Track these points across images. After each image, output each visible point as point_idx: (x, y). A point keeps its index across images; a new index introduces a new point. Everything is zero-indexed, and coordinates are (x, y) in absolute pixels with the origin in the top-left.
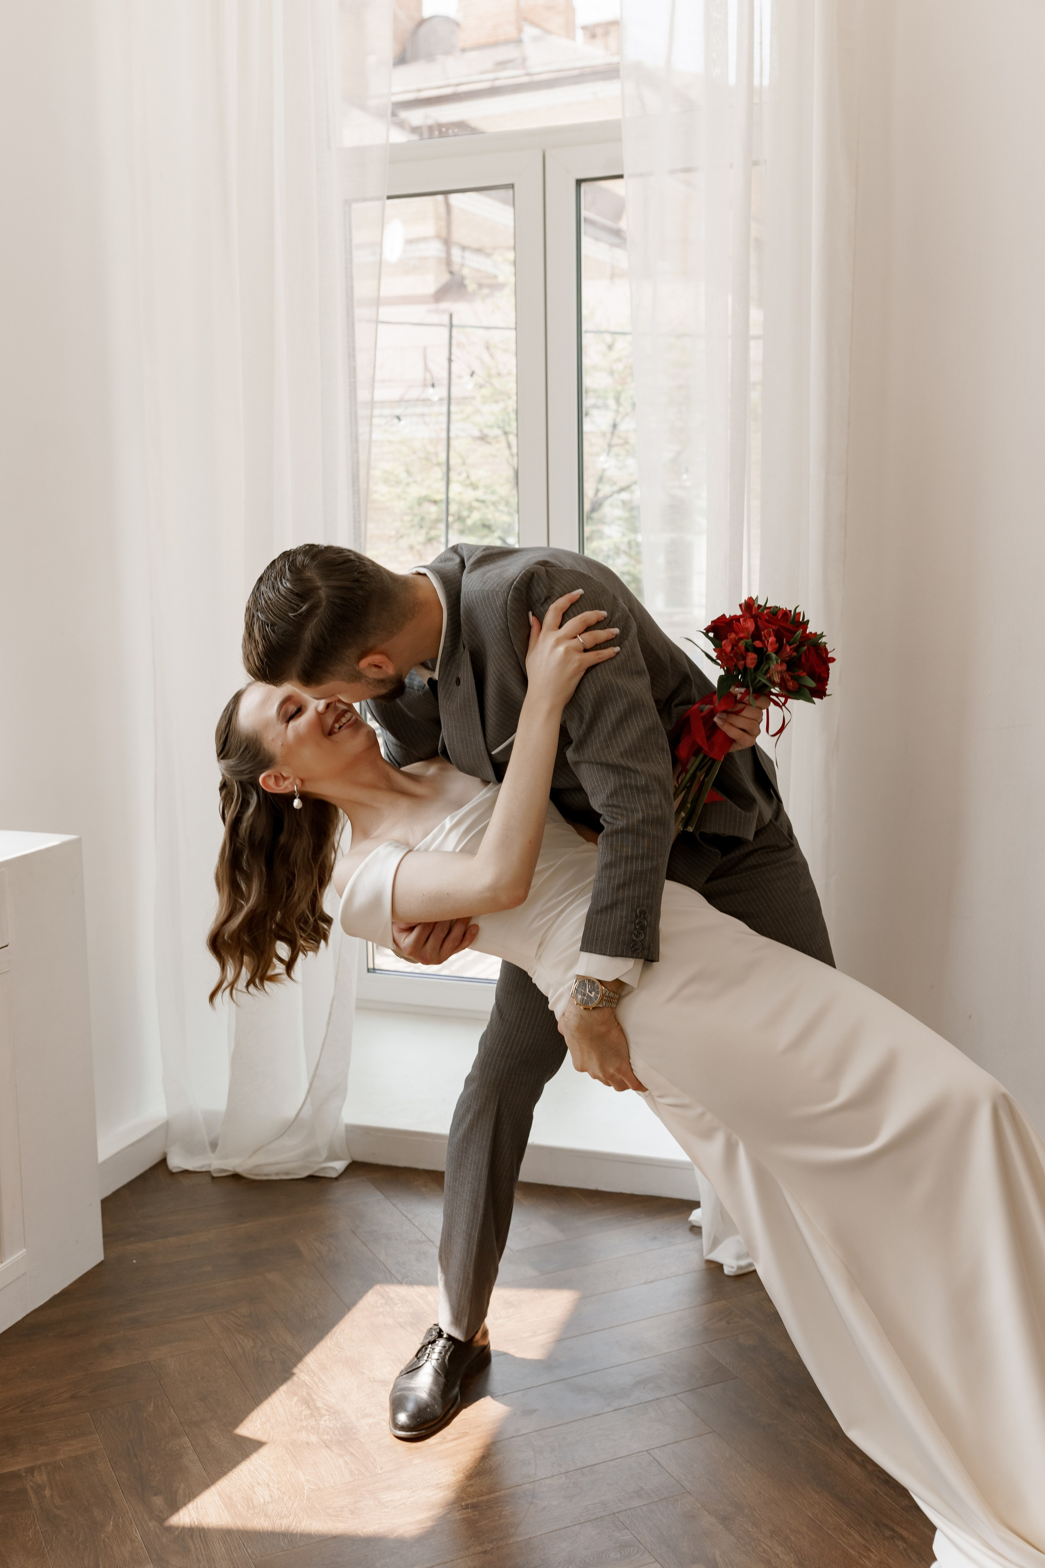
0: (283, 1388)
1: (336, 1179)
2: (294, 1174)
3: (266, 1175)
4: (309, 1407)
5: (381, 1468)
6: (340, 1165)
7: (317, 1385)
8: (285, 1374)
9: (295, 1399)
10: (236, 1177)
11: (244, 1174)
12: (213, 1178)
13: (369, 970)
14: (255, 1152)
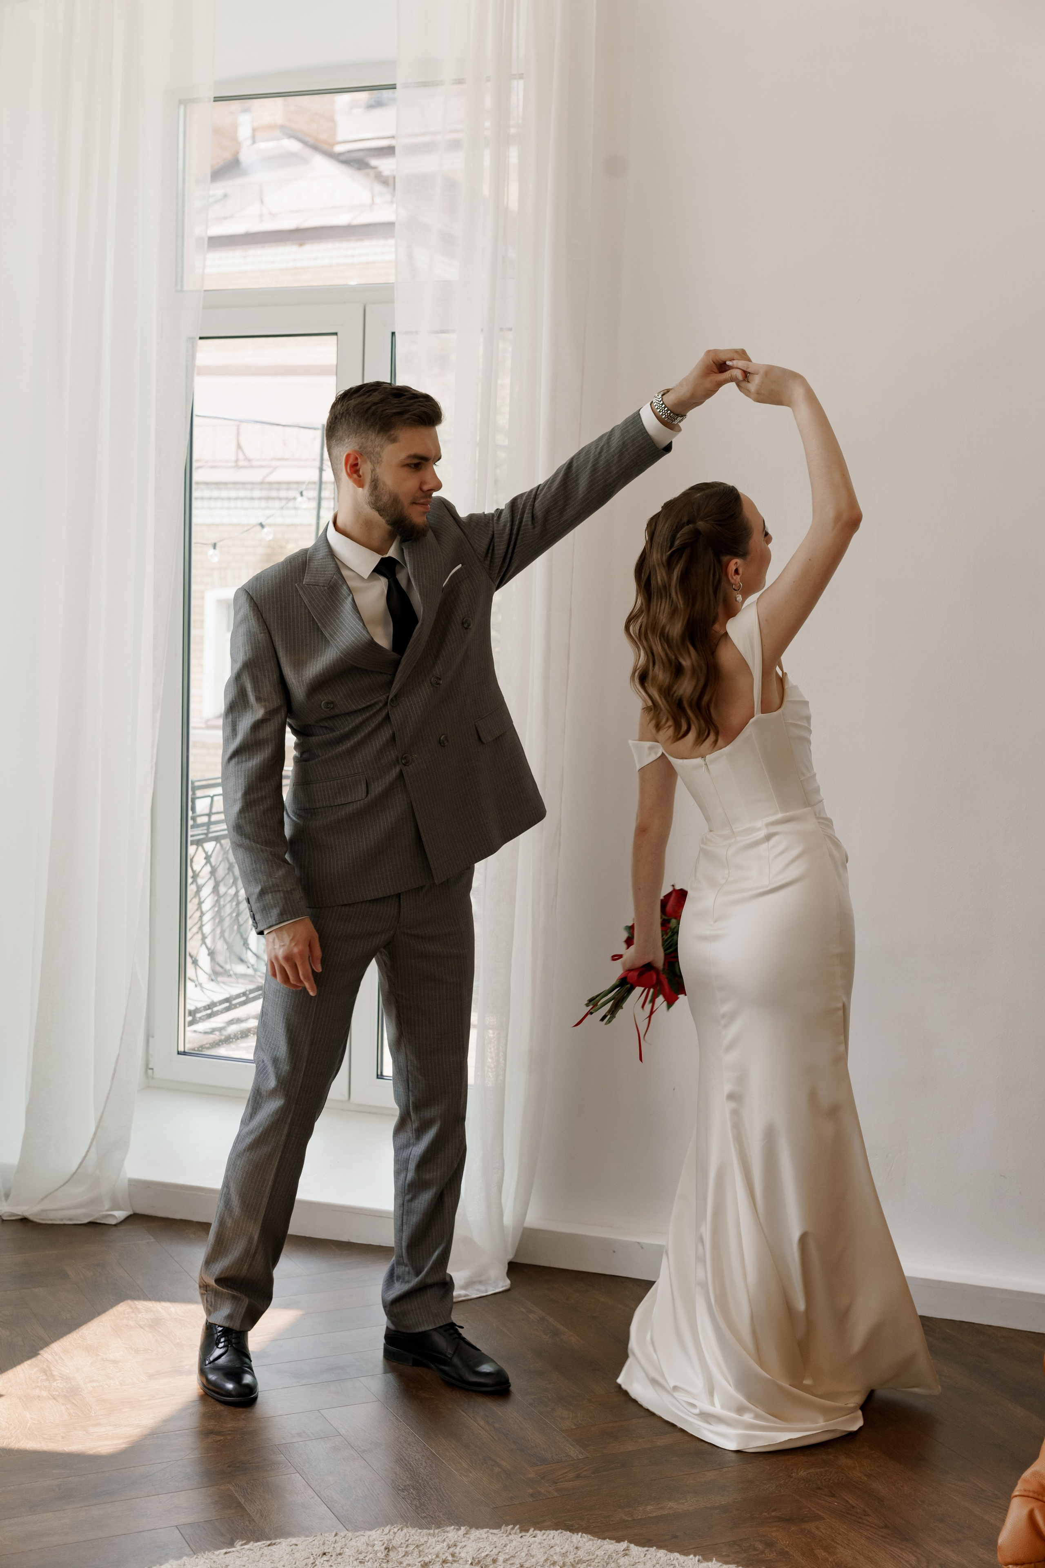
0: (29, 1362)
1: (115, 1225)
2: (77, 1220)
3: (51, 1220)
4: (46, 1375)
5: (95, 1413)
6: (120, 1215)
7: (56, 1361)
8: (33, 1353)
9: (36, 1369)
10: (24, 1221)
11: (31, 1218)
12: (3, 1220)
13: (179, 1053)
14: (43, 1199)
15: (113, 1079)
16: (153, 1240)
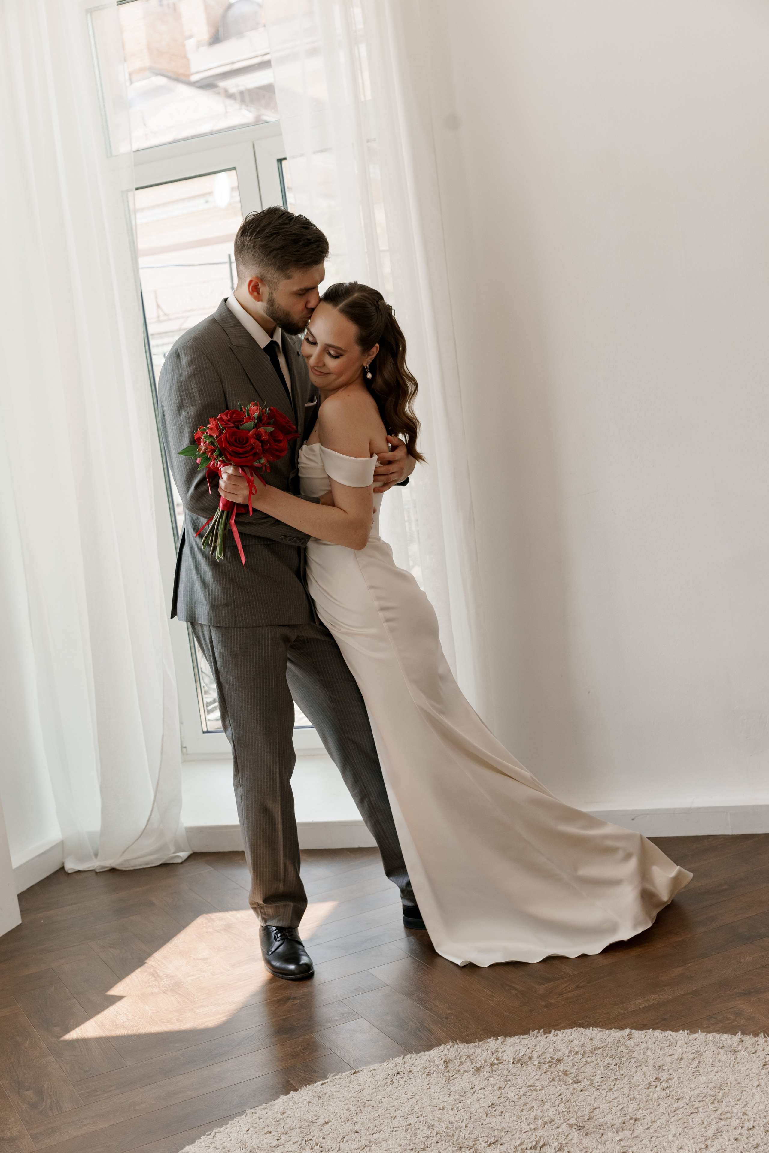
0: (139, 970)
1: (181, 863)
2: (152, 864)
3: (133, 867)
4: (154, 977)
5: (198, 998)
6: (184, 855)
7: (160, 966)
8: (140, 962)
9: (146, 974)
10: (113, 870)
11: (118, 867)
12: (97, 873)
13: (204, 732)
14: (124, 852)
15: (162, 753)
16: (212, 869)
